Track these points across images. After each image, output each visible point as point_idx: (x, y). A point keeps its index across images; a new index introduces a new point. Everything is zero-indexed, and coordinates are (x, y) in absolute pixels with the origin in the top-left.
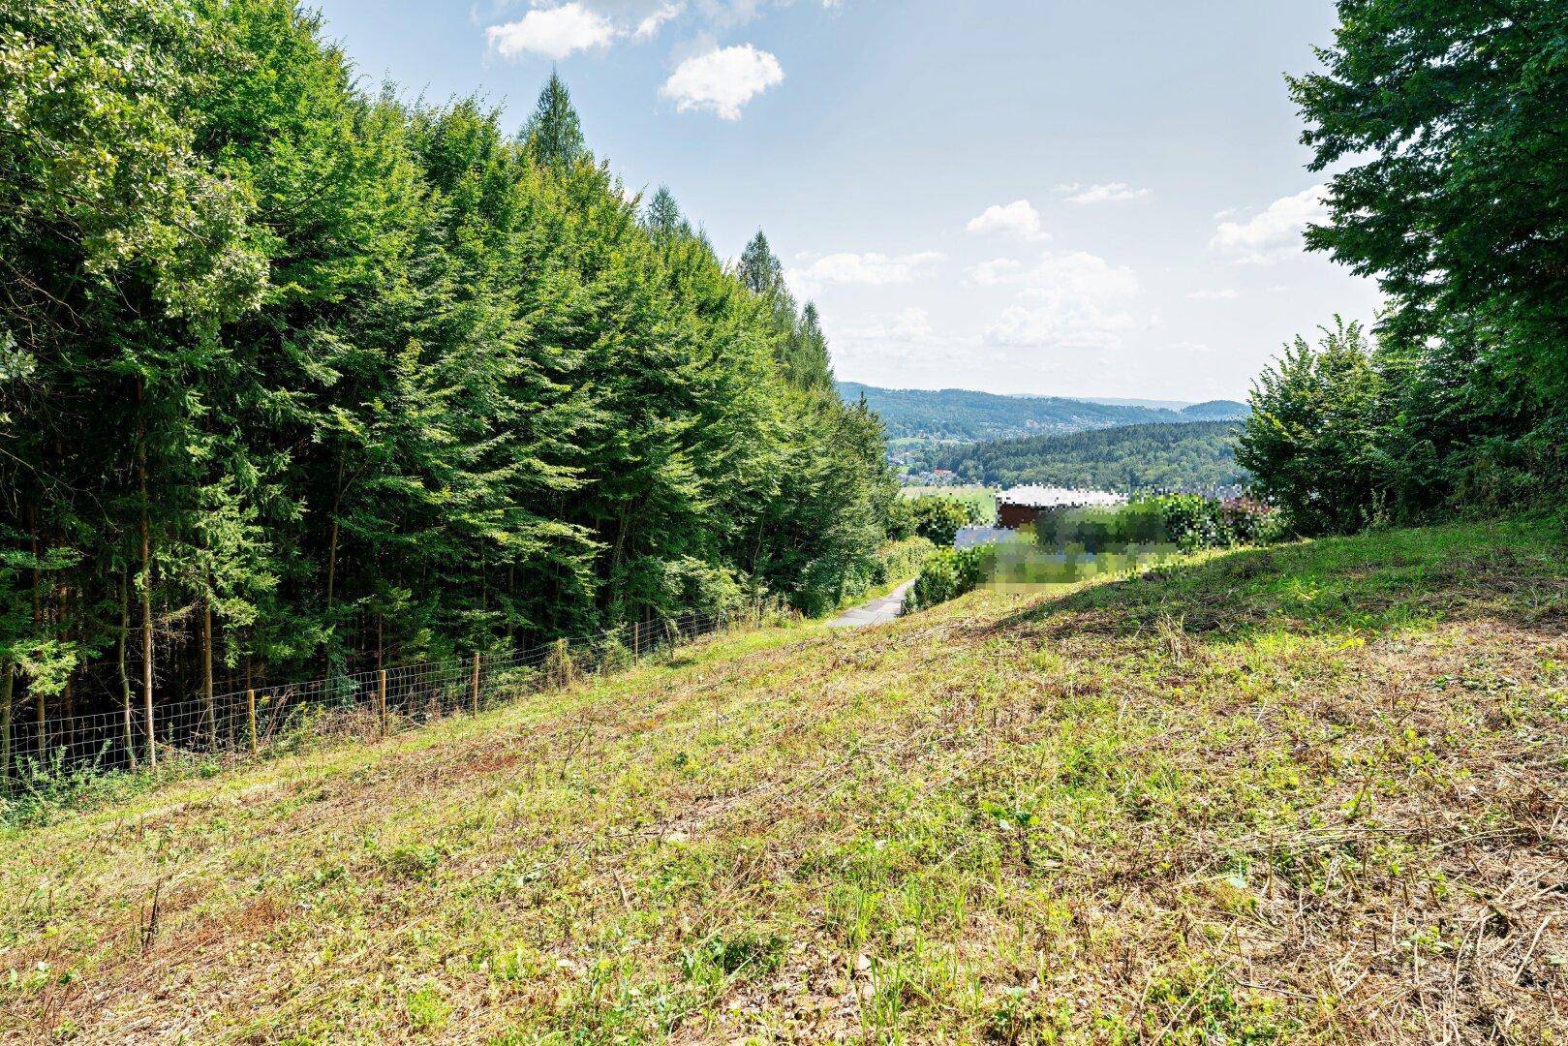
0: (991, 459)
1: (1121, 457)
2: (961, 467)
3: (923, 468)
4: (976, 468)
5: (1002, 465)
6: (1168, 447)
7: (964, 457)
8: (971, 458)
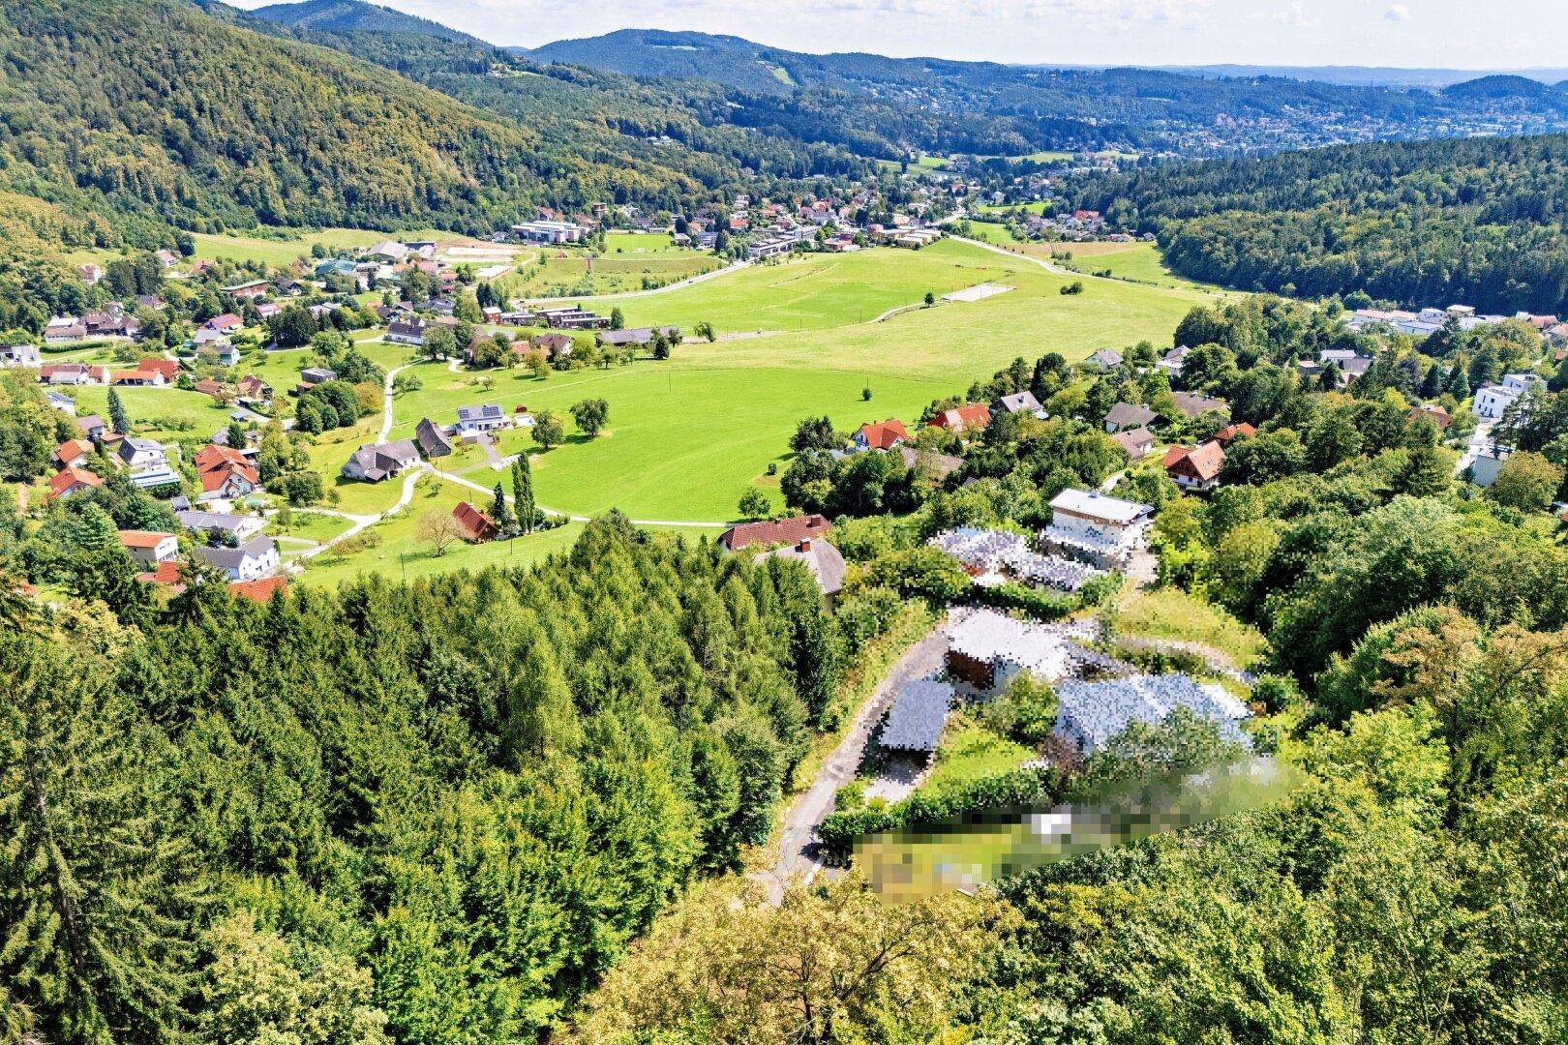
0: (1149, 199)
1: (1322, 199)
2: (1110, 210)
3: (1063, 209)
4: (1129, 212)
5: (1162, 211)
6: (1388, 184)
7: (1116, 193)
8: (1126, 196)
